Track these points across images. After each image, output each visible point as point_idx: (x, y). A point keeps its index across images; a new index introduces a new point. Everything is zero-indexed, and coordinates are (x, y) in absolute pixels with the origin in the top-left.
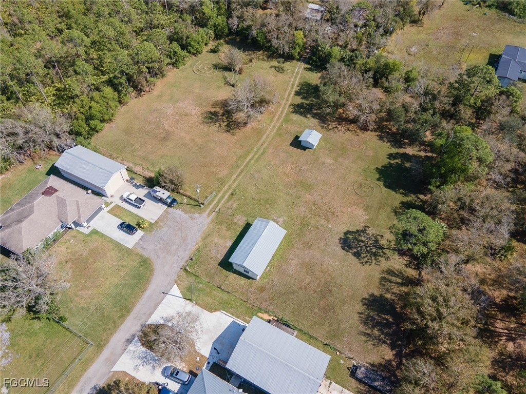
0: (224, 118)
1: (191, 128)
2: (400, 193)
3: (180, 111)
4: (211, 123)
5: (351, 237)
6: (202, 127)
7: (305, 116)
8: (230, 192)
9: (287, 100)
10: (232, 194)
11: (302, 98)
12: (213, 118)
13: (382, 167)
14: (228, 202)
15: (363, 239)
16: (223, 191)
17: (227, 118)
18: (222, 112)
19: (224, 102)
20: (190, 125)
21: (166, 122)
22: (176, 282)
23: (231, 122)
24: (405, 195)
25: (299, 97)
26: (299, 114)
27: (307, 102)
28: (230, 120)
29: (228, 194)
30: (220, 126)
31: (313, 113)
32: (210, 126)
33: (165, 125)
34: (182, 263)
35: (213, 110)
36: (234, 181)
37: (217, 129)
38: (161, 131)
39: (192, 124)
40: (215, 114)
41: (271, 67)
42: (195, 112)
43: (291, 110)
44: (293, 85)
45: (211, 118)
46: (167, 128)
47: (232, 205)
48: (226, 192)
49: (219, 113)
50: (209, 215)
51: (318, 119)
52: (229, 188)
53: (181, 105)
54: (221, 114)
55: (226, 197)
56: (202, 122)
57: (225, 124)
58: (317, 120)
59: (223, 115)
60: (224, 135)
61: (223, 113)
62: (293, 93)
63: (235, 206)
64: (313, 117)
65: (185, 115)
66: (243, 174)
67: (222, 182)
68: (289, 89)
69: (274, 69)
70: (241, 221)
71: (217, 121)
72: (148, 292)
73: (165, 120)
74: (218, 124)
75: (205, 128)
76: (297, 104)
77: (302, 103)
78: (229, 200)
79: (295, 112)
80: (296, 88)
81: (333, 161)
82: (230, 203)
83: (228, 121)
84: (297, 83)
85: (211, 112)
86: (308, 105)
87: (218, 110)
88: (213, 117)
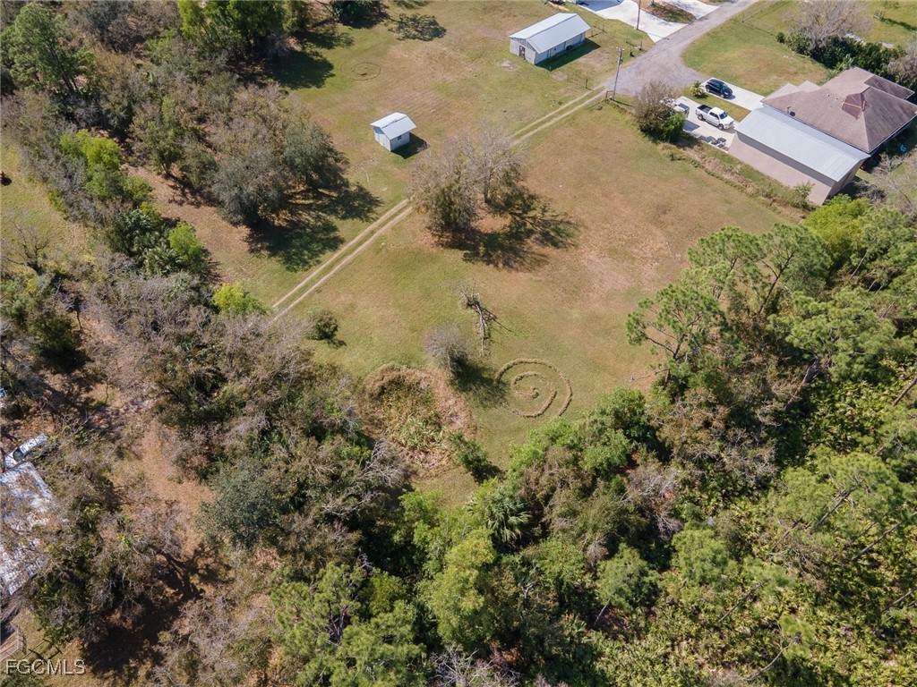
0: (529, 226)
1: (606, 220)
2: (321, 56)
3: (625, 264)
4: (561, 222)
5: (427, 37)
6: (583, 217)
7: (361, 189)
8: (562, 107)
9: (372, 232)
10: (560, 103)
11: (335, 229)
12: (553, 230)
13: (310, 87)
14: (569, 97)
15: (414, 32)
16: (573, 111)
17: (525, 224)
18: (529, 241)
19: (516, 265)
20: (608, 226)
21: (659, 245)
22: (655, 44)
23: (519, 215)
24: (317, 54)
25: (338, 234)
26: (370, 196)
27: (332, 219)
28: (518, 218)
29: (566, 105)
30: (544, 211)
31: (340, 193)
32: (566, 214)
33: (663, 238)
34: (644, 55)
35: (549, 250)
36: (551, 117)
37: (552, 206)
38: (671, 229)
39: (603, 228)
40: (547, 239)
41: (342, 343)
42: (590, 256)
43: (378, 209)
44: (331, 267)
45: (558, 232)
46: (659, 232)
47: (565, 93)
48: (567, 109)
49: (537, 239)
50: (603, 89)
51: (342, 179)
52: (561, 113)
53: (622, 282)
54: (533, 237)
55: (571, 103)
56: (581, 229)
57: (531, 214)
58: (345, 176)
59: (529, 233)
60: (543, 191)
61: (528, 237)
62: (343, 249)
63: (562, 90)
64: (347, 184)
65: (616, 251)
66: (534, 123)
67: (572, 120)
68: (344, 262)
69: (339, 336)
70: (560, 74)
71: (546, 223)
72: (688, 42)
73: (662, 252)
74: (548, 216)
75: (579, 212)
76: (357, 220)
77: (344, 218)
78: (568, 100)
79: (375, 202)
80: (329, 258)
81: (377, 109)
82: (566, 95)
83: (523, 218)
84: (316, 271)
85: (555, 245)
86: (335, 212)
87: (536, 248)
88: (552, 234)
